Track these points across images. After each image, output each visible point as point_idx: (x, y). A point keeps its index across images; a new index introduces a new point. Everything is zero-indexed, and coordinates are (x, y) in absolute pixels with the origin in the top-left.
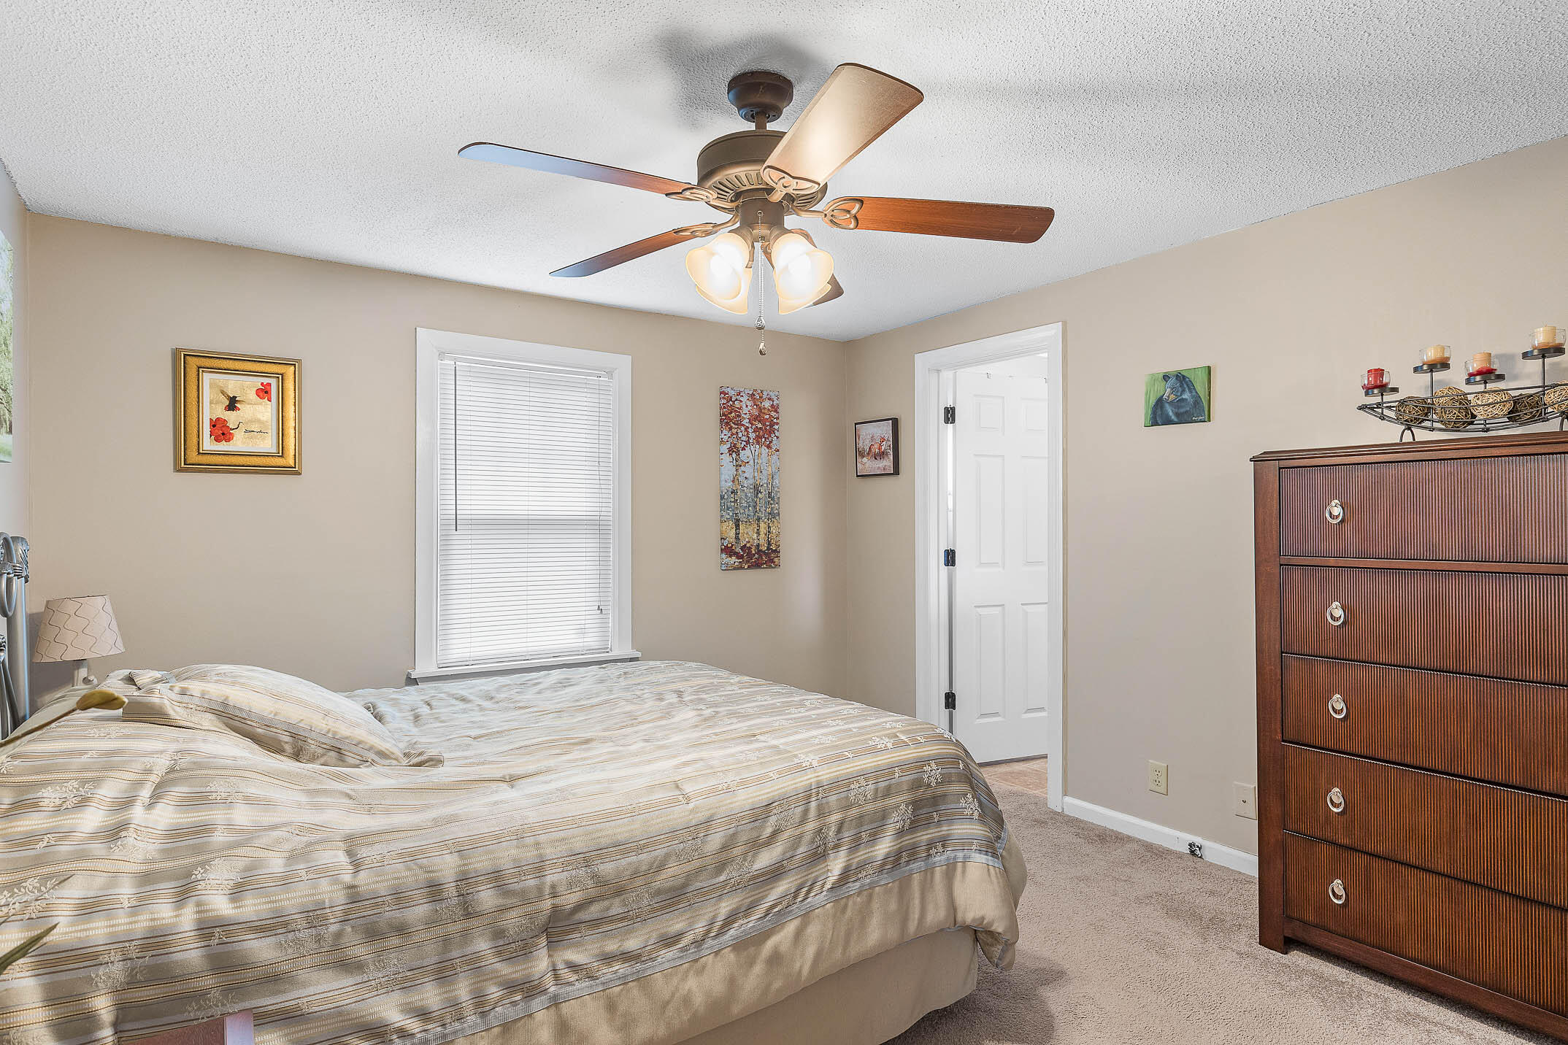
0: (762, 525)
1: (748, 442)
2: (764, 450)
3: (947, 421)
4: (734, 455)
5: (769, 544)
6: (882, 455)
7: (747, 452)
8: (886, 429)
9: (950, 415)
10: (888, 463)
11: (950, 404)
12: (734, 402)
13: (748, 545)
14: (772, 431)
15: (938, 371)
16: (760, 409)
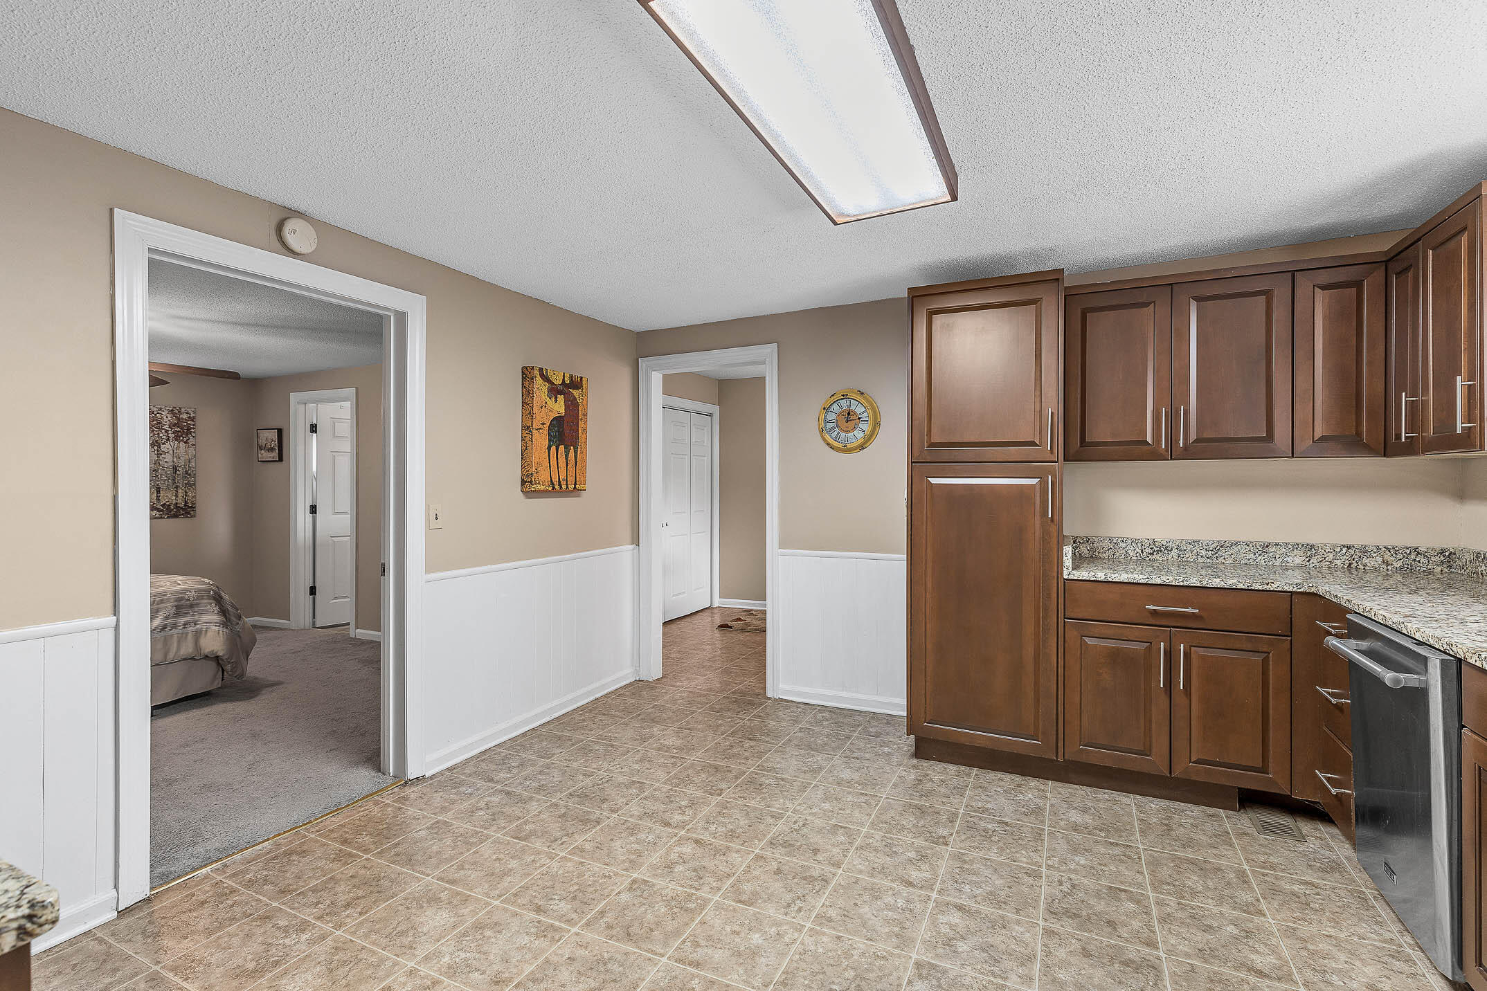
0: (180, 491)
1: (168, 440)
2: (182, 445)
3: (312, 431)
4: (156, 448)
5: (186, 502)
6: (272, 450)
7: (168, 445)
8: (273, 435)
9: (314, 429)
10: (275, 454)
11: (315, 422)
12: (156, 415)
13: (168, 503)
14: (189, 432)
15: (305, 404)
16: (179, 419)
